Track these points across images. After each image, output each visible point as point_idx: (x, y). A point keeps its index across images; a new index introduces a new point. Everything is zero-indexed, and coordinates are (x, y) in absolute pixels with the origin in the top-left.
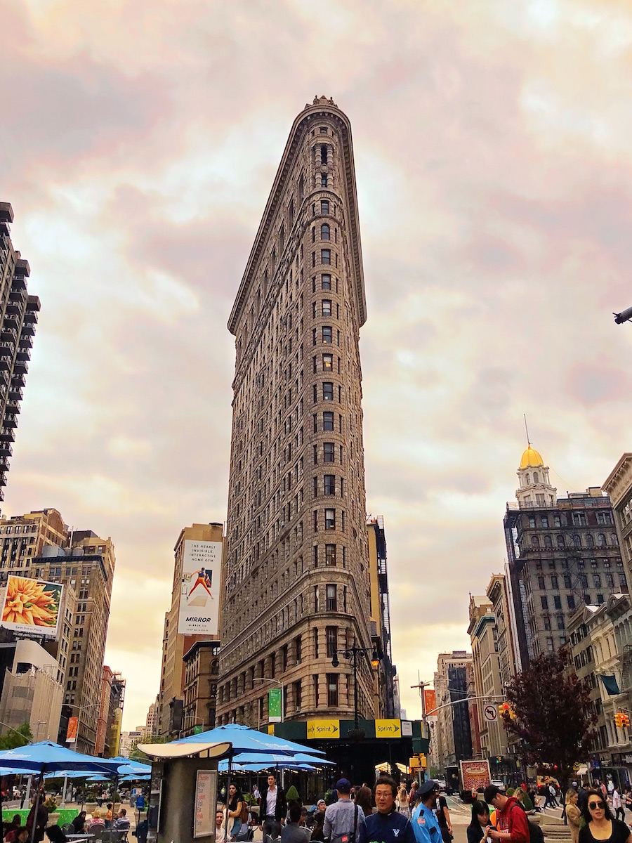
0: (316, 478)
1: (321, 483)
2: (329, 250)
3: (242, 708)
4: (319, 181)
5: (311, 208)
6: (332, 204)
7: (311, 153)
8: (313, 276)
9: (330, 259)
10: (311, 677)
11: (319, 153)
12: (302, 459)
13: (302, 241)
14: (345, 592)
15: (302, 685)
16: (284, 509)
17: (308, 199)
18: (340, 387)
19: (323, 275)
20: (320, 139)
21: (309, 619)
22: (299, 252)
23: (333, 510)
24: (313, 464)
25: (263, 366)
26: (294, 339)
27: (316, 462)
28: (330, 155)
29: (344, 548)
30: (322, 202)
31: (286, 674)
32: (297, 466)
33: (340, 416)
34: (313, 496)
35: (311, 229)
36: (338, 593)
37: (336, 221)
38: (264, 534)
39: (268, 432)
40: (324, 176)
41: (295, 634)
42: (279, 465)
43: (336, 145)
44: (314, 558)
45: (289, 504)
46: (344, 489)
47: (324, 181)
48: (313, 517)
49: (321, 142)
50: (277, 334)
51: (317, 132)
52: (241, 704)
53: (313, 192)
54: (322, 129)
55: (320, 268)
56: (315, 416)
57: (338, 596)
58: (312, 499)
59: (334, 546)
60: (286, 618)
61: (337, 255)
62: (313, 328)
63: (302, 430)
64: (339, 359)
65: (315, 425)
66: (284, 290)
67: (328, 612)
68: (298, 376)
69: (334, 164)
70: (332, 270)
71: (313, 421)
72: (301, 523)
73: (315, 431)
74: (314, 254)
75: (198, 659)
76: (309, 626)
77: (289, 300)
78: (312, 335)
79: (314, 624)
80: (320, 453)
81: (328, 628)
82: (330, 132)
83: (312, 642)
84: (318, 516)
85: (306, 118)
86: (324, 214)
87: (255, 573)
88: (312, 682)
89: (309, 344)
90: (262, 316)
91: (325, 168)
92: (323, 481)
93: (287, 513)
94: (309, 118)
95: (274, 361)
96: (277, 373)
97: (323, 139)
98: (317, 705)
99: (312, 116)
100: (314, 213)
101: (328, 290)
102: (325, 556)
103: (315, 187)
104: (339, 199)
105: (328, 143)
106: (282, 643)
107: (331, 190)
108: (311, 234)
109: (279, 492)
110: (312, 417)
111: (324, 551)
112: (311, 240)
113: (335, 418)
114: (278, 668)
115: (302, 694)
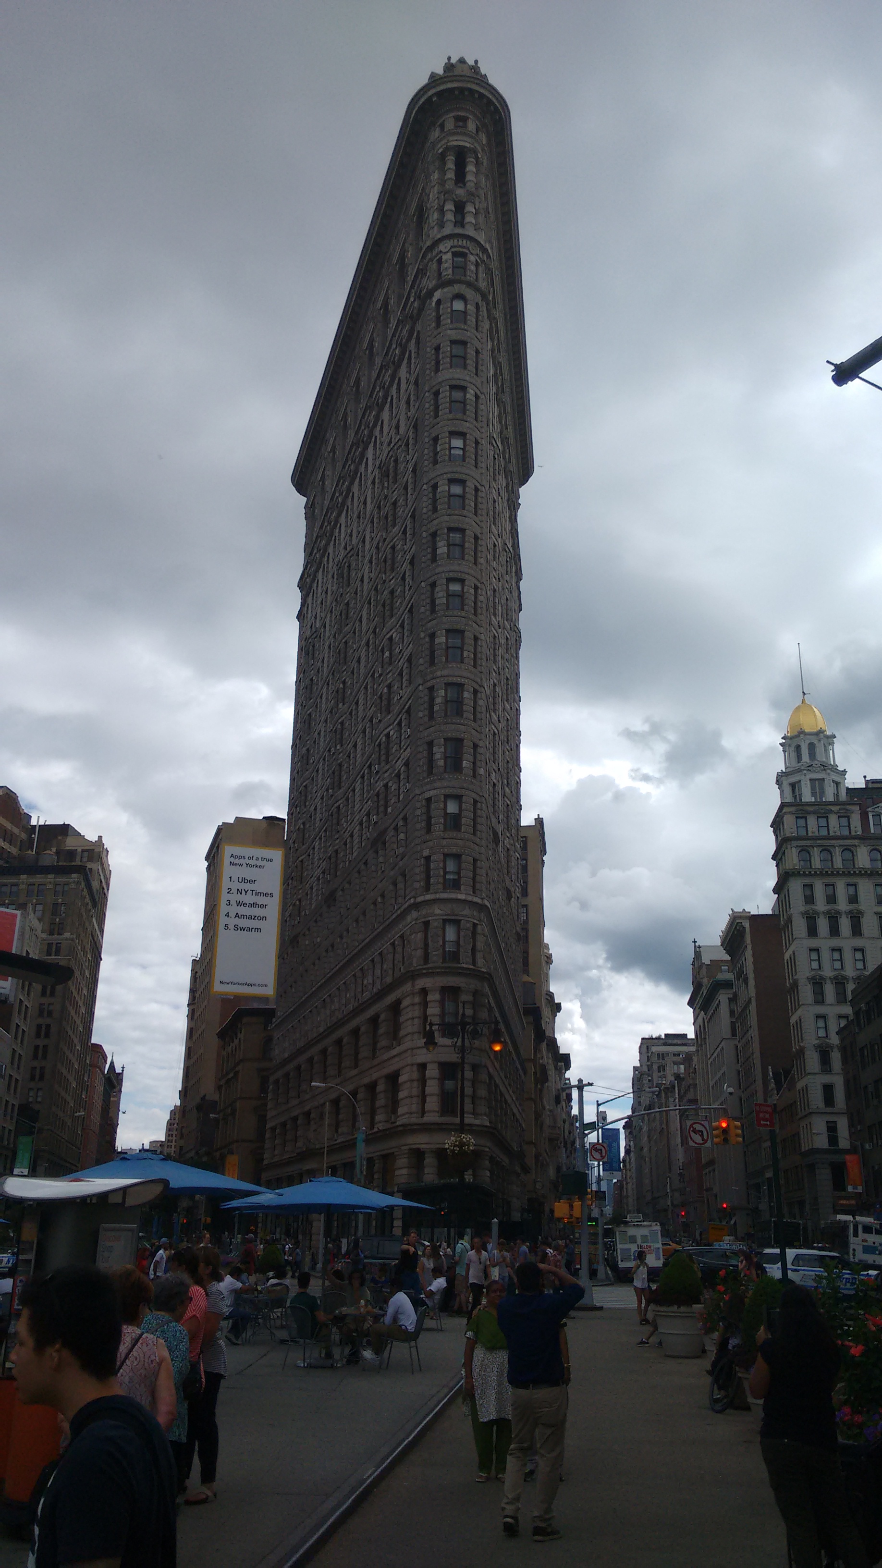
0: (430, 744)
1: (438, 752)
2: (464, 343)
3: (308, 1114)
4: (450, 216)
5: (434, 266)
6: (472, 258)
7: (437, 164)
8: (434, 390)
9: (464, 358)
10: (415, 1068)
11: (451, 165)
12: (408, 712)
13: (418, 327)
14: (474, 933)
15: (402, 1079)
16: (378, 795)
17: (431, 248)
18: (476, 588)
19: (453, 387)
20: (455, 138)
21: (413, 976)
22: (412, 346)
23: (458, 798)
24: (426, 719)
25: (348, 549)
26: (401, 502)
27: (431, 716)
28: (471, 168)
29: (475, 860)
30: (455, 254)
31: (376, 1062)
32: (400, 724)
33: (476, 639)
34: (425, 774)
35: (434, 304)
36: (462, 934)
37: (477, 289)
38: (347, 835)
39: (354, 664)
40: (460, 208)
41: (390, 999)
42: (371, 721)
43: (483, 150)
44: (423, 876)
45: (386, 786)
46: (478, 764)
47: (459, 217)
48: (424, 810)
49: (456, 143)
50: (373, 493)
51: (450, 125)
52: (307, 1108)
53: (439, 236)
54: (458, 119)
55: (449, 374)
56: (432, 636)
57: (462, 939)
58: (424, 778)
59: (457, 857)
60: (378, 972)
61: (477, 352)
62: (433, 482)
63: (409, 661)
64: (476, 538)
65: (432, 653)
66: (385, 415)
67: (444, 965)
68: (406, 566)
69: (477, 186)
70: (468, 378)
71: (427, 646)
72: (405, 819)
73: (432, 663)
74: (437, 349)
75: (241, 1036)
76: (413, 986)
77: (393, 431)
78: (431, 495)
79: (421, 983)
80: (438, 700)
81: (444, 990)
82: (471, 126)
83: (417, 1012)
84: (433, 806)
85: (431, 97)
86: (457, 277)
87: (330, 899)
88: (415, 1075)
89: (425, 510)
90: (350, 462)
91: (460, 192)
92: (442, 750)
93: (382, 802)
94: (434, 99)
95: (368, 539)
96: (371, 562)
97: (459, 137)
98: (423, 1112)
99: (439, 94)
100: (440, 274)
101: (460, 416)
102: (442, 873)
103: (441, 225)
104: (484, 250)
105: (468, 145)
106: (371, 1012)
107: (471, 232)
108: (434, 314)
109: (370, 767)
110: (427, 639)
111: (441, 865)
112: (434, 324)
113: (466, 641)
114: (364, 1052)
115: (401, 1095)
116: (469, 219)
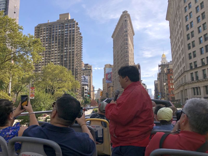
6: (127, 30)
8: (124, 42)
28: (127, 21)
35: (124, 35)
37: (128, 33)
49: (125, 19)
53: (124, 28)
64: (128, 55)
70: (127, 41)
75: (110, 88)
78: (125, 52)
82: (127, 17)
91: (126, 24)
99: (124, 15)
116: (127, 27)
